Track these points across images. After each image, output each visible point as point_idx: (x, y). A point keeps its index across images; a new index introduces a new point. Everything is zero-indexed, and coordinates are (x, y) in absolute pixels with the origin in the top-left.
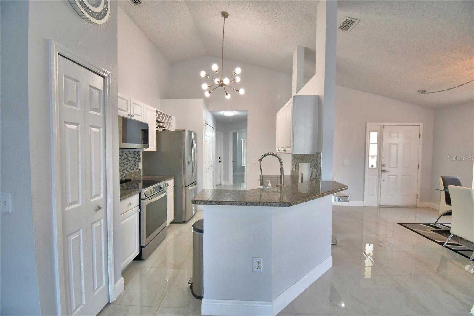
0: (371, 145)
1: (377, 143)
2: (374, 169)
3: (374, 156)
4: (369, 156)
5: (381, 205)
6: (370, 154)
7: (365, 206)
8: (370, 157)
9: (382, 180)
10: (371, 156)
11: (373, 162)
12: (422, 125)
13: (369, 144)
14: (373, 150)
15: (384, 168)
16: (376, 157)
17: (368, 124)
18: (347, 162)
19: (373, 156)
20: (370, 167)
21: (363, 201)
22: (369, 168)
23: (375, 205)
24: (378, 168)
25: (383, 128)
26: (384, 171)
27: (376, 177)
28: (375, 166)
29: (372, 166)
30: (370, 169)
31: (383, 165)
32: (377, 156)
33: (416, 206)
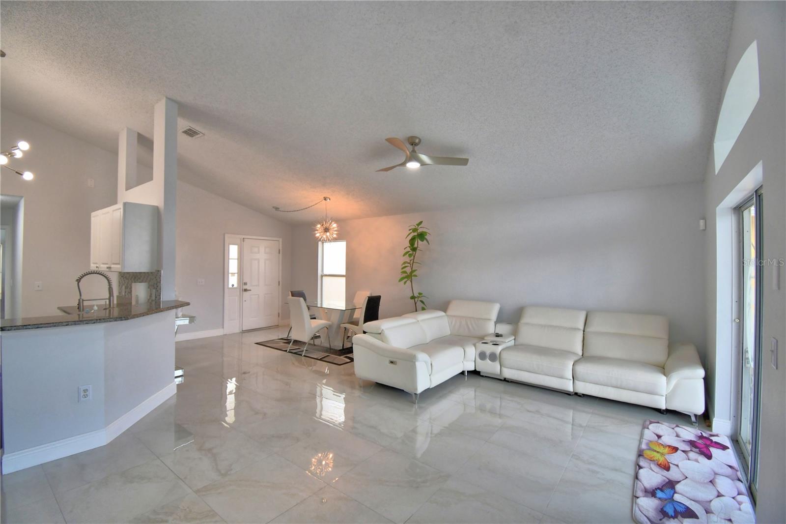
0: (230, 260)
1: (237, 258)
2: (235, 288)
3: (235, 273)
4: (228, 273)
5: (243, 330)
6: (230, 272)
7: (225, 334)
8: (230, 275)
9: (244, 301)
10: (232, 273)
11: (233, 281)
12: (281, 240)
13: (229, 259)
14: (233, 266)
15: (245, 287)
16: (236, 275)
17: (226, 236)
19: (233, 274)
20: (230, 286)
21: (223, 328)
22: (228, 288)
23: (237, 330)
24: (239, 288)
25: (243, 241)
26: (246, 290)
27: (237, 298)
28: (236, 286)
29: (233, 285)
30: (231, 288)
31: (245, 284)
32: (237, 273)
33: (278, 325)
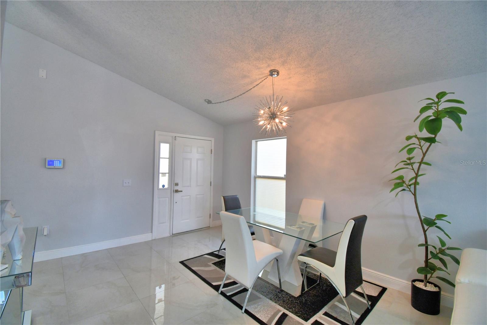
0: (161, 159)
1: (168, 157)
2: (166, 189)
3: (166, 173)
4: (159, 173)
5: (173, 233)
6: (161, 171)
7: (153, 238)
8: (160, 175)
9: (175, 202)
10: (162, 173)
11: (164, 181)
12: (213, 140)
13: (159, 158)
14: (164, 166)
15: (176, 188)
16: (167, 175)
17: (157, 133)
18: (129, 183)
19: (164, 174)
20: (161, 187)
21: (152, 232)
22: (158, 189)
23: (167, 234)
24: (170, 189)
25: (175, 140)
26: (177, 191)
27: (167, 199)
28: (166, 186)
29: (163, 186)
30: (161, 189)
31: (177, 184)
32: (168, 173)
33: (209, 227)
